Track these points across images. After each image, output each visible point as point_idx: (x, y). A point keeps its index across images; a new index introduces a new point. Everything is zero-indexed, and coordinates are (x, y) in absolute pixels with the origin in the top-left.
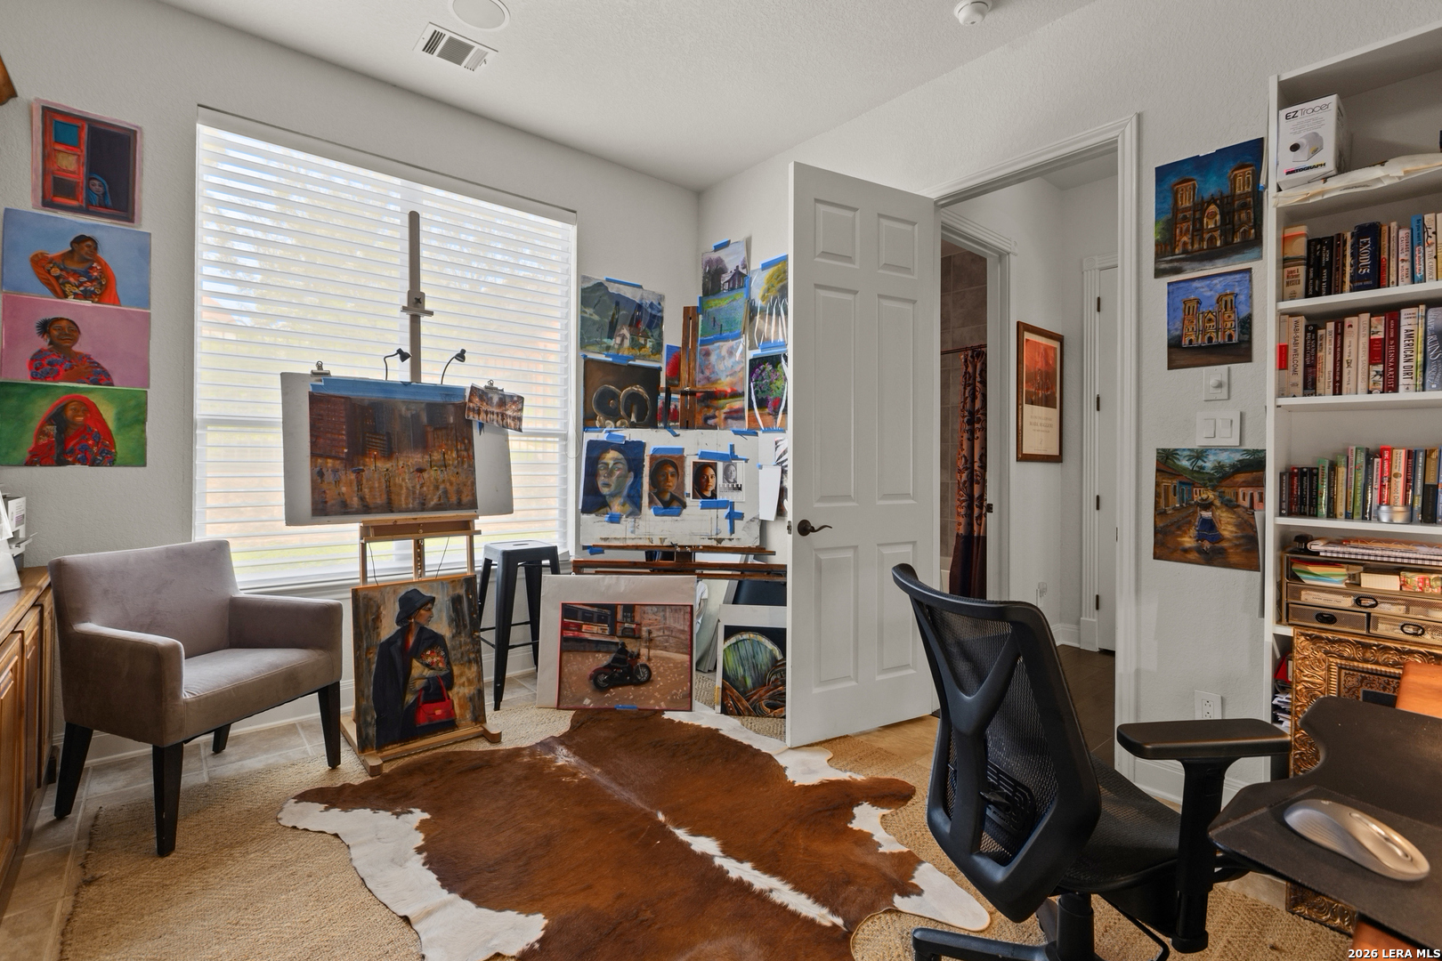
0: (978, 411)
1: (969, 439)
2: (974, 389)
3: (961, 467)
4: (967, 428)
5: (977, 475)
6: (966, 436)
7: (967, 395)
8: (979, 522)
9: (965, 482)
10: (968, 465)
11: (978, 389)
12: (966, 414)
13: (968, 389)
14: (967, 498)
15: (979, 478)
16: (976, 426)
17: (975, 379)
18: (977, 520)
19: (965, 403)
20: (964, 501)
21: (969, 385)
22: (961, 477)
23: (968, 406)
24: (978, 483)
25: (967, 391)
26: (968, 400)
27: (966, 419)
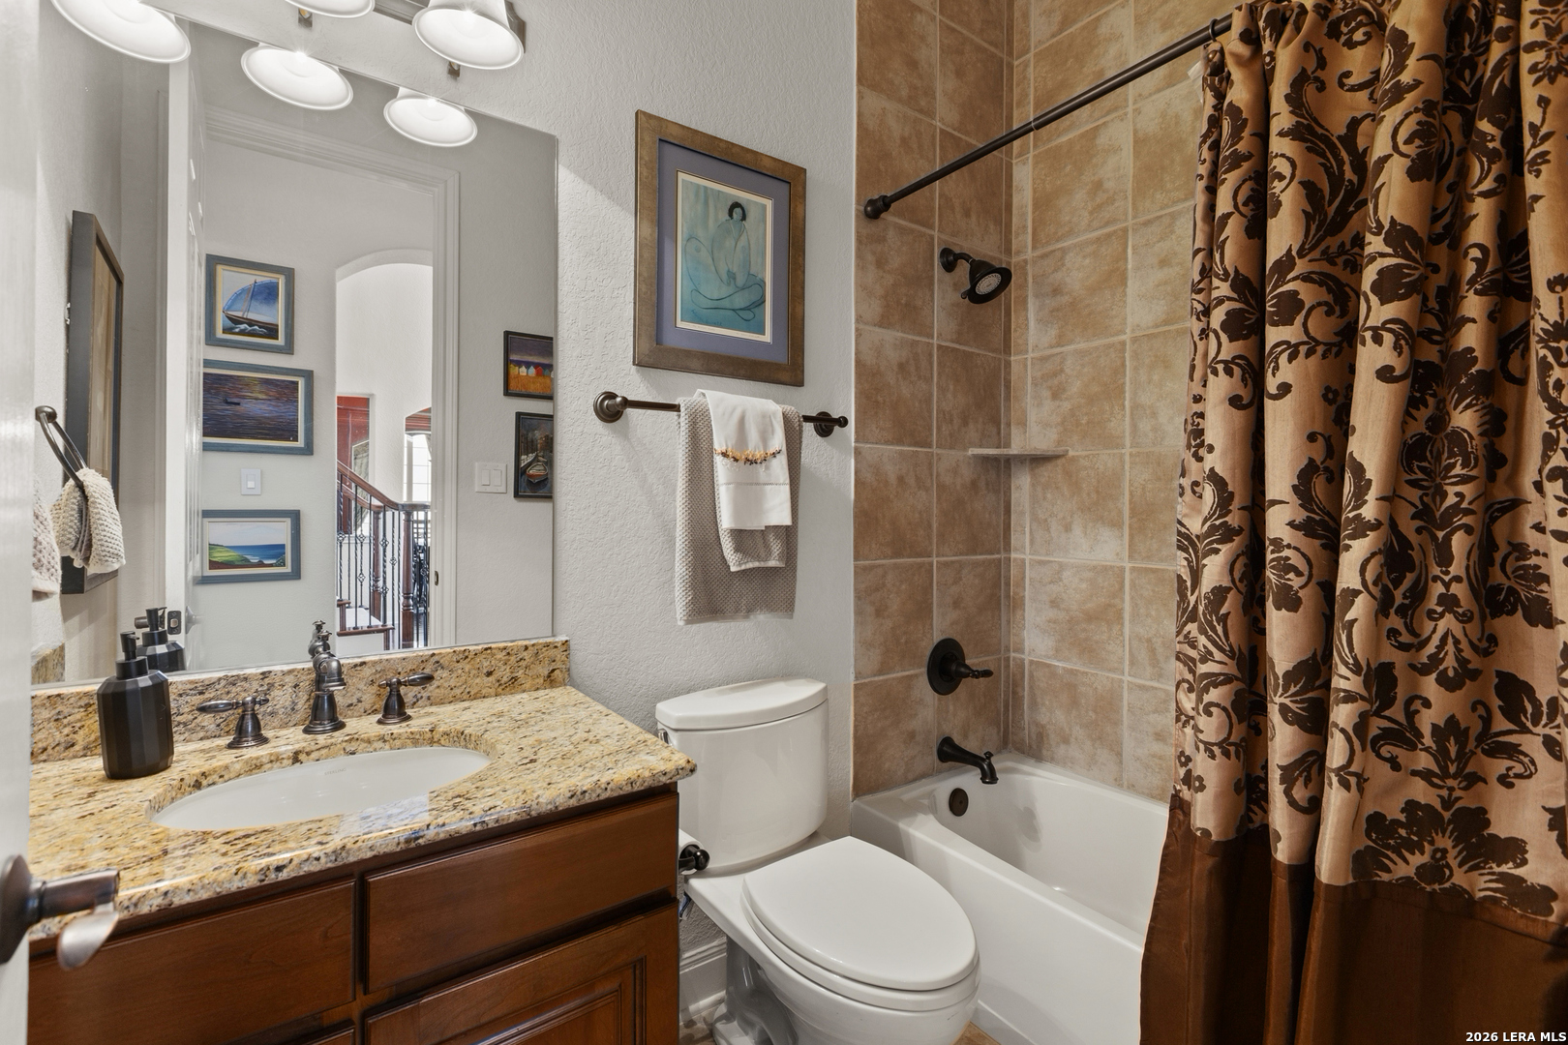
0: (1285, 264)
1: (1235, 401)
2: (1261, 177)
3: (1195, 526)
4: (1229, 349)
5: (1286, 567)
6: (1220, 387)
7: (1224, 205)
8: (1300, 793)
9: (1219, 594)
10: (1234, 519)
11: (1281, 166)
12: (1222, 289)
13: (1231, 180)
14: (1231, 668)
15: (1296, 582)
16: (1274, 335)
17: (1263, 136)
18: (1288, 779)
19: (1212, 246)
20: (1214, 681)
21: (1236, 161)
22: (1196, 574)
23: (1231, 254)
24: (1289, 601)
25: (1224, 196)
26: (1233, 230)
27: (1218, 316)
